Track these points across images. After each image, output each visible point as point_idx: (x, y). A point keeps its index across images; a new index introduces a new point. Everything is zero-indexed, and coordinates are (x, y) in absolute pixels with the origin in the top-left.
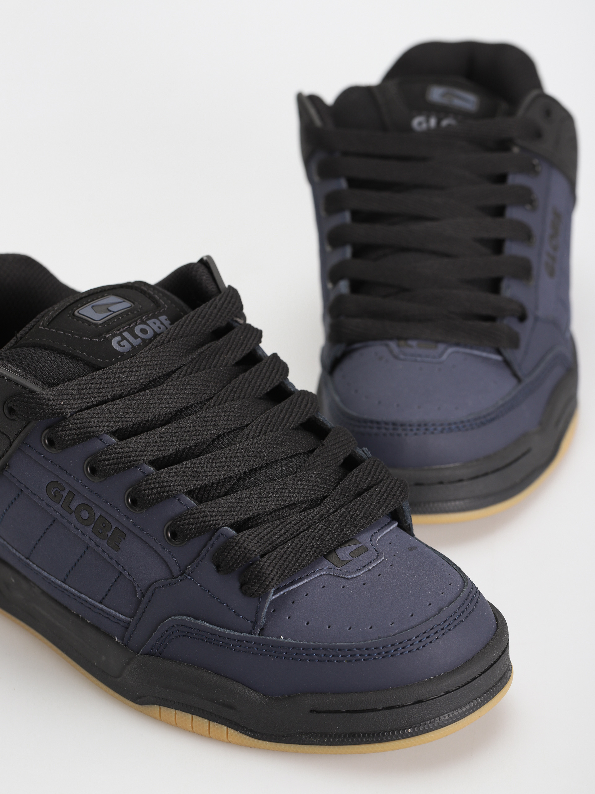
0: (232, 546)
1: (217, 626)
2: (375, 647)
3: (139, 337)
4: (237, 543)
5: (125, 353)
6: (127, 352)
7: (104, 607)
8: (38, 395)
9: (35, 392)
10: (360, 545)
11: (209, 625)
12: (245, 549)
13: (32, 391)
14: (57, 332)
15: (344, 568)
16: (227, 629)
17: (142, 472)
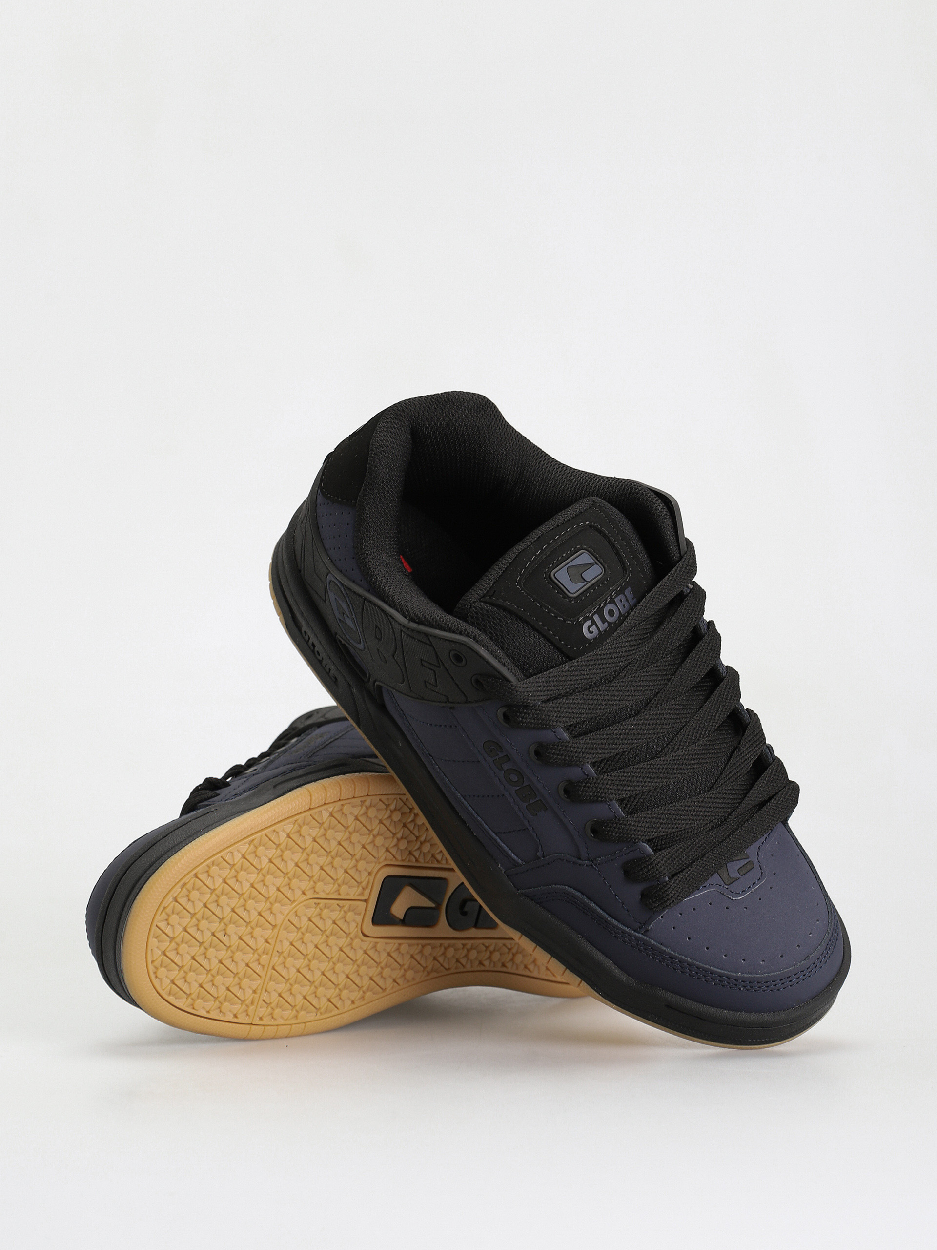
0: (646, 864)
1: (607, 913)
2: (743, 980)
3: (607, 621)
4: (652, 863)
5: (592, 641)
6: (594, 639)
7: (499, 840)
8: (512, 685)
9: (510, 681)
10: (747, 861)
11: (599, 909)
12: (657, 870)
13: (508, 680)
14: (534, 602)
15: (731, 887)
16: (616, 920)
17: (583, 771)
